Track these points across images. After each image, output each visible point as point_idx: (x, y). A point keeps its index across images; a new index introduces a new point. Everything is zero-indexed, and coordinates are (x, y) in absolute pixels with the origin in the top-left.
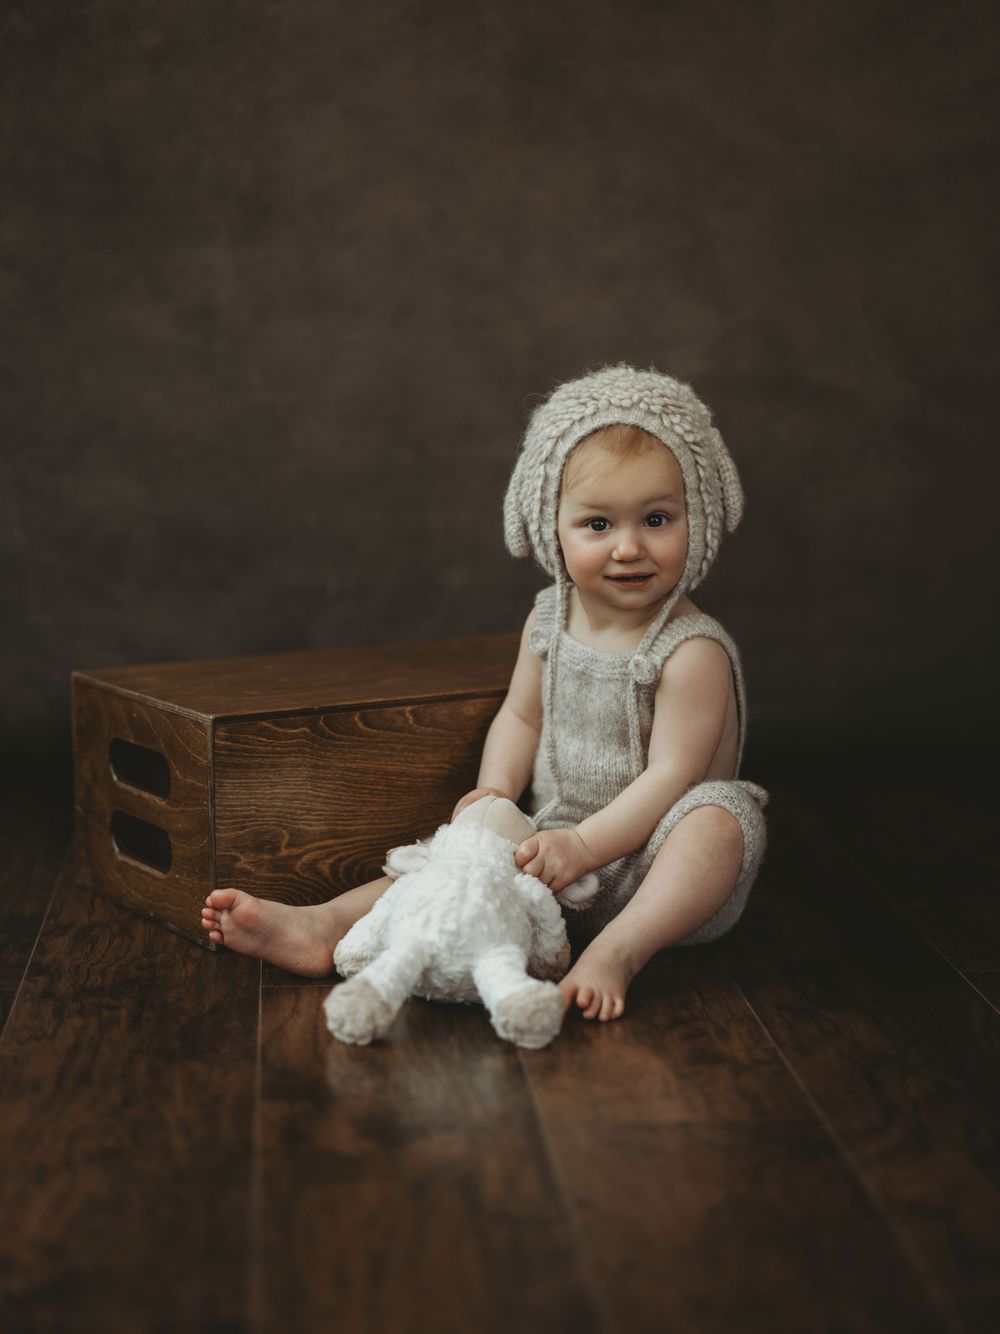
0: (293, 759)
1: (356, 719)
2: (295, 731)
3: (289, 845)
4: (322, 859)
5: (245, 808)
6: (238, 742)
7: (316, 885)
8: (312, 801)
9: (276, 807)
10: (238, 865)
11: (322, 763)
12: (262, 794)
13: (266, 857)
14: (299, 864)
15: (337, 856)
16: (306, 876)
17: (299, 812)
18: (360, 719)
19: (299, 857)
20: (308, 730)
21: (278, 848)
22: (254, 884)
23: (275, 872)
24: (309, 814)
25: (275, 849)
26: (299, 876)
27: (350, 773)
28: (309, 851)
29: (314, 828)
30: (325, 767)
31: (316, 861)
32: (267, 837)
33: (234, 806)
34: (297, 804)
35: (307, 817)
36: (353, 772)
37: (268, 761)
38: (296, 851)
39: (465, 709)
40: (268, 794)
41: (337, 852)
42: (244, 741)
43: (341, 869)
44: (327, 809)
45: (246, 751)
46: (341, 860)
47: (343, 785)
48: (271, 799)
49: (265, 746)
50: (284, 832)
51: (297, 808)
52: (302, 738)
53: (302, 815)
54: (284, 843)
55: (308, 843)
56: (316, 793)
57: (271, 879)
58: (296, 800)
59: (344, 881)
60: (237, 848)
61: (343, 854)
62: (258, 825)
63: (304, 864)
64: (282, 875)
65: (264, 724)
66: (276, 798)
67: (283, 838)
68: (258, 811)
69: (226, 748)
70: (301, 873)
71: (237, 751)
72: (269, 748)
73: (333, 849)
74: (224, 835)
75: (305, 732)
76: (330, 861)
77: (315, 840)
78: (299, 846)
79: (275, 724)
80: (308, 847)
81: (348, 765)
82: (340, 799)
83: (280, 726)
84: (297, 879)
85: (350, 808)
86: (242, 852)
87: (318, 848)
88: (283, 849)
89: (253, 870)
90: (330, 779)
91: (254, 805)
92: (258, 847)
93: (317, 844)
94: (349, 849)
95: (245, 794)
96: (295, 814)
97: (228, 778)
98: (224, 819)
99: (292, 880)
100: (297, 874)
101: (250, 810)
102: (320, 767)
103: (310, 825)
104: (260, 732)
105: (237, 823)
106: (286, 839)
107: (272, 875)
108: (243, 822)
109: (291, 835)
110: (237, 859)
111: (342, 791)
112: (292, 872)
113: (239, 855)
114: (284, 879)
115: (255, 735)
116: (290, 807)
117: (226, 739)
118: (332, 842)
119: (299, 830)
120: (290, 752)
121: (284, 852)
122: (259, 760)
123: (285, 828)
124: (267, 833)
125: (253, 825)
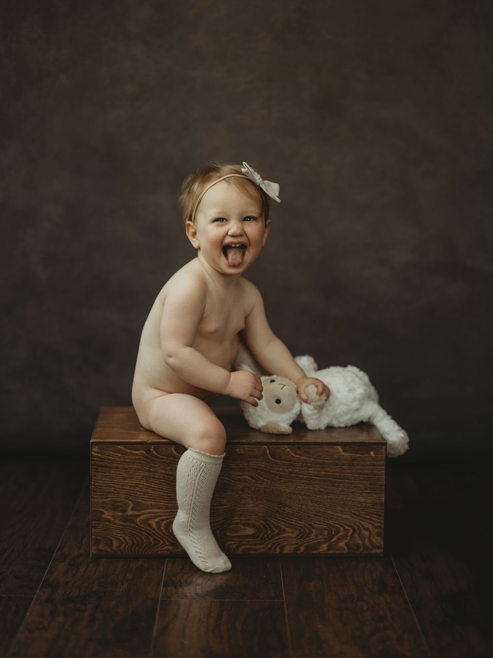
0: (136, 466)
1: (172, 449)
2: (137, 452)
3: (132, 509)
4: (152, 519)
5: (109, 488)
6: (105, 455)
7: (148, 531)
8: (146, 488)
9: (126, 489)
10: (104, 516)
11: (152, 470)
12: (117, 482)
13: (120, 514)
14: (138, 519)
15: (160, 518)
16: (142, 526)
17: (139, 493)
18: (175, 449)
19: (138, 516)
20: (144, 452)
21: (127, 510)
22: (113, 526)
23: (124, 522)
24: (144, 495)
25: (125, 511)
26: (138, 526)
27: (168, 477)
28: (144, 513)
29: (147, 502)
30: (154, 472)
31: (148, 519)
32: (120, 504)
33: (102, 486)
34: (138, 489)
35: (144, 496)
36: (170, 476)
37: (121, 466)
38: (137, 513)
39: (238, 450)
40: (121, 482)
41: (161, 516)
42: (108, 455)
43: (163, 525)
44: (154, 493)
45: (109, 460)
46: (162, 520)
47: (164, 482)
48: (123, 485)
49: (120, 458)
50: (130, 502)
51: (137, 491)
52: (140, 456)
53: (140, 495)
54: (130, 508)
55: (144, 510)
56: (148, 485)
57: (123, 525)
58: (137, 487)
59: (164, 531)
60: (103, 508)
61: (163, 517)
62: (115, 497)
63: (141, 520)
64: (128, 524)
65: (119, 447)
66: (126, 485)
67: (129, 505)
68: (115, 490)
69: (98, 457)
70: (140, 525)
71: (104, 459)
72: (122, 459)
73: (158, 514)
74: (96, 500)
75: (143, 453)
76: (156, 520)
77: (148, 509)
78: (138, 510)
79: (126, 447)
80: (144, 511)
81: (167, 472)
82: (163, 489)
83: (128, 448)
84: (137, 527)
85: (168, 494)
86: (106, 510)
87: (150, 513)
88: (129, 511)
89: (112, 520)
90: (157, 478)
91: (113, 487)
92: (115, 509)
93: (148, 511)
94: (167, 515)
95: (108, 481)
96: (136, 494)
97: (99, 472)
98: (96, 492)
99: (135, 527)
100: (137, 525)
101: (111, 489)
102: (151, 472)
103: (145, 501)
104: (117, 451)
105: (104, 495)
106: (131, 506)
107: (123, 523)
108: (107, 495)
109: (134, 504)
110: (103, 513)
111: (164, 485)
112: (134, 523)
113: (104, 511)
114: (130, 526)
115: (114, 452)
116: (133, 490)
117: (98, 453)
118: (158, 510)
119: (139, 502)
120: (134, 463)
121: (130, 513)
122: (116, 465)
123: (131, 500)
124: (120, 502)
125: (113, 497)
